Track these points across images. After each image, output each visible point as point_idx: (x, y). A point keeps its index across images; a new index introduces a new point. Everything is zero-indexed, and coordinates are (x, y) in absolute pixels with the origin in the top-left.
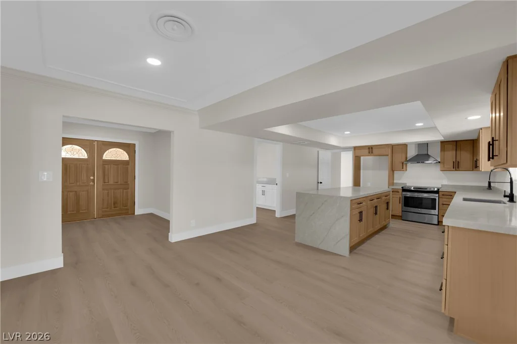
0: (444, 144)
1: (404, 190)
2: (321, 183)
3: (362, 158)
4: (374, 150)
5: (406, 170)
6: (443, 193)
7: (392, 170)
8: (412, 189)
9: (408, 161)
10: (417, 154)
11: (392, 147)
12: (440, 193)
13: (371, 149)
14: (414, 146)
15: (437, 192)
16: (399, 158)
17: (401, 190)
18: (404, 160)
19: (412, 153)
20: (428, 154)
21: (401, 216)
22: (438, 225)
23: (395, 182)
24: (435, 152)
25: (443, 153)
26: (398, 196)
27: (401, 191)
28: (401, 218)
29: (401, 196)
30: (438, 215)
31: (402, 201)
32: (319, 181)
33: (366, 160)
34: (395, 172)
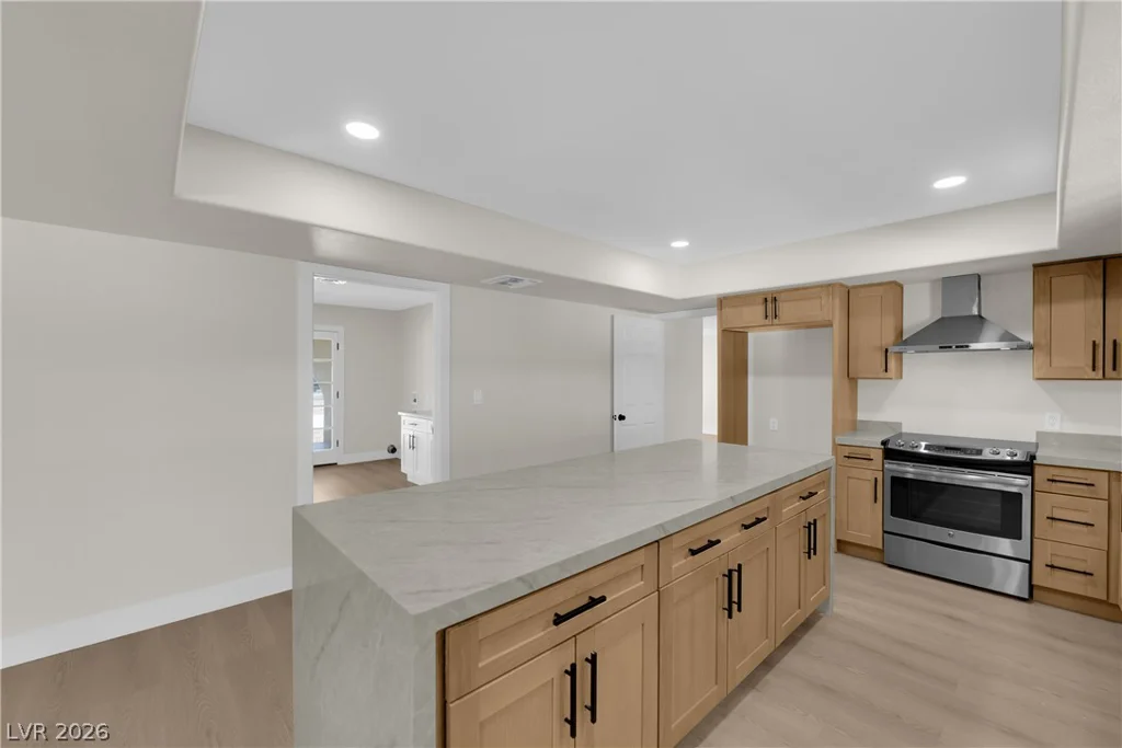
0: (1047, 273)
1: (891, 454)
2: (622, 418)
3: (751, 336)
4: (784, 308)
5: (900, 376)
6: (1052, 473)
7: (850, 378)
8: (922, 450)
9: (906, 343)
10: (938, 316)
11: (848, 294)
12: (1037, 470)
13: (770, 303)
14: (926, 287)
15: (1026, 467)
16: (873, 331)
17: (880, 453)
18: (889, 337)
19: (920, 311)
20: (980, 316)
21: (882, 551)
22: (1030, 599)
23: (861, 416)
24: (1013, 307)
25: (1043, 310)
26: (870, 475)
27: (878, 455)
28: (881, 557)
29: (879, 476)
30: (1030, 563)
31: (885, 492)
32: (617, 414)
33: (765, 343)
34: (860, 381)
